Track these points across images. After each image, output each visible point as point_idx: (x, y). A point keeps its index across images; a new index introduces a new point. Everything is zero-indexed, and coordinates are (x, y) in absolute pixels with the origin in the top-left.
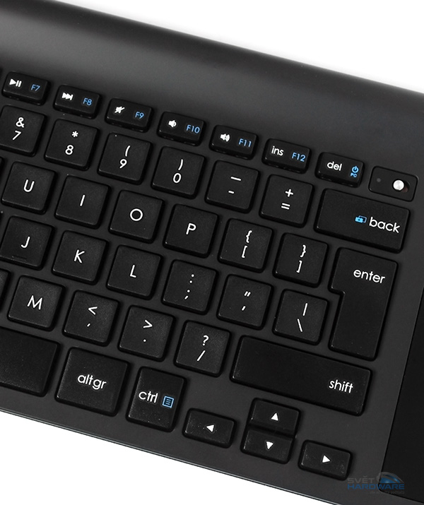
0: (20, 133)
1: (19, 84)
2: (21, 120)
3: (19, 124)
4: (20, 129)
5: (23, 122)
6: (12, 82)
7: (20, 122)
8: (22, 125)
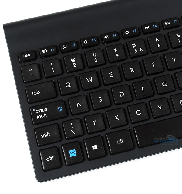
0: (180, 39)
1: (169, 23)
2: (177, 35)
3: (178, 36)
4: (179, 38)
5: (179, 35)
6: (166, 24)
7: (178, 35)
8: (179, 36)
